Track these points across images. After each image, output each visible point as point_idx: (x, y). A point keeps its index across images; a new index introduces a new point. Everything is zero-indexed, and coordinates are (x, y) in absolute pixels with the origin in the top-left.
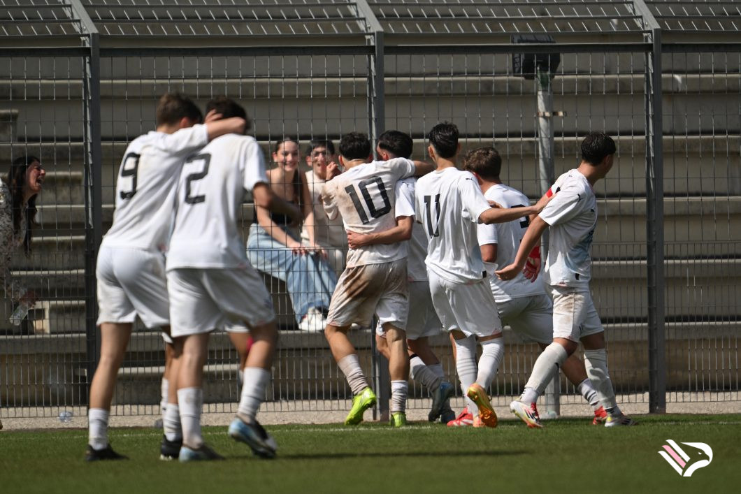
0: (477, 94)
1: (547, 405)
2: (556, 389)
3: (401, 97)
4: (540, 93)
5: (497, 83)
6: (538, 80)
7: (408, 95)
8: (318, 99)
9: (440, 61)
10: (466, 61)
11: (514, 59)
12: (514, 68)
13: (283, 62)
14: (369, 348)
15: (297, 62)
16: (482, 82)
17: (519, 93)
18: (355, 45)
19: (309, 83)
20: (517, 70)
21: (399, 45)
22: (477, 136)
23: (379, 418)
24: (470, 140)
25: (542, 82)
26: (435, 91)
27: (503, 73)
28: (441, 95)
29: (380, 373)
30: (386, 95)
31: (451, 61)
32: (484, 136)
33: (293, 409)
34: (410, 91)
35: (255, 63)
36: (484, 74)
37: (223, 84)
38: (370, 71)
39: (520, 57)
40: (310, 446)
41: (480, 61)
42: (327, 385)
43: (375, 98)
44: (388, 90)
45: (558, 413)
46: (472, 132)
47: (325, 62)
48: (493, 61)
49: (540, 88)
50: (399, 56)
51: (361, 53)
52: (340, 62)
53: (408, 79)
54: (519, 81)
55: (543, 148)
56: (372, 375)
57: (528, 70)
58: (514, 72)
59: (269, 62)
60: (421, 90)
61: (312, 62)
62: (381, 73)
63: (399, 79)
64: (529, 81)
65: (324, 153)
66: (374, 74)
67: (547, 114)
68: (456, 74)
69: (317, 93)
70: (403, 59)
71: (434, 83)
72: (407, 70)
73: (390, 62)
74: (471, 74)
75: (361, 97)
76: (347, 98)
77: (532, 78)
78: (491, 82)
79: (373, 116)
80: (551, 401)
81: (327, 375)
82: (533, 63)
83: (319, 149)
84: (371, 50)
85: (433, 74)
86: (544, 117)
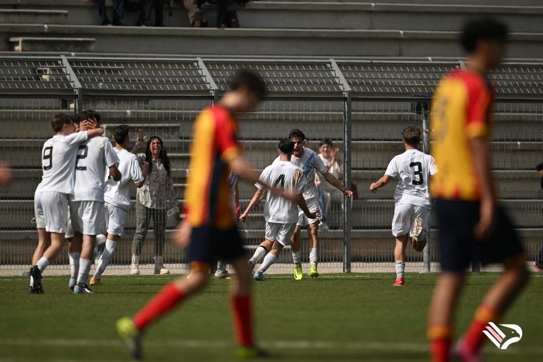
0: (395, 120)
1: (424, 267)
2: (429, 260)
3: (359, 121)
4: (424, 121)
5: (404, 115)
6: (423, 115)
7: (362, 120)
8: (320, 122)
9: (377, 105)
10: (389, 105)
11: (412, 104)
12: (412, 109)
13: (304, 104)
14: (342, 239)
15: (310, 104)
16: (397, 115)
17: (414, 120)
18: (338, 97)
19: (316, 114)
20: (413, 110)
21: (359, 97)
22: (394, 140)
23: (346, 271)
24: (391, 142)
25: (425, 116)
26: (375, 119)
27: (407, 111)
28: (378, 120)
29: (347, 250)
30: (352, 120)
31: (382, 105)
32: (397, 140)
33: (306, 266)
34: (363, 119)
35: (291, 104)
36: (398, 111)
37: (276, 114)
38: (345, 109)
39: (415, 104)
40: (314, 284)
41: (396, 105)
42: (322, 256)
43: (347, 122)
44: (353, 118)
45: (429, 271)
46: (392, 138)
47: (324, 104)
48: (402, 105)
49: (424, 118)
50: (359, 102)
51: (341, 101)
52: (330, 104)
53: (362, 113)
54: (414, 115)
55: (424, 146)
56: (343, 251)
57: (418, 110)
58: (412, 110)
59: (297, 104)
60: (368, 118)
61: (317, 104)
62: (350, 110)
63: (358, 113)
64: (418, 115)
65: (327, 147)
66: (347, 110)
67: (427, 130)
68: (385, 111)
69: (320, 119)
70: (360, 104)
71: (374, 115)
72: (362, 108)
73: (354, 105)
74: (392, 111)
75: (340, 121)
76: (334, 121)
77: (420, 113)
78: (401, 115)
79: (346, 130)
80: (426, 265)
81: (322, 251)
82: (421, 106)
83: (325, 145)
84: (345, 99)
85: (374, 111)
86: (426, 132)
